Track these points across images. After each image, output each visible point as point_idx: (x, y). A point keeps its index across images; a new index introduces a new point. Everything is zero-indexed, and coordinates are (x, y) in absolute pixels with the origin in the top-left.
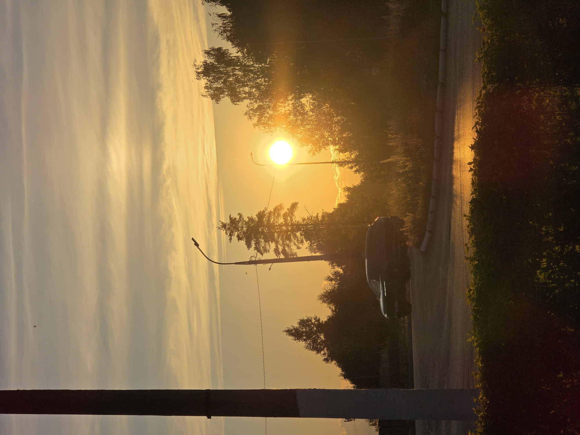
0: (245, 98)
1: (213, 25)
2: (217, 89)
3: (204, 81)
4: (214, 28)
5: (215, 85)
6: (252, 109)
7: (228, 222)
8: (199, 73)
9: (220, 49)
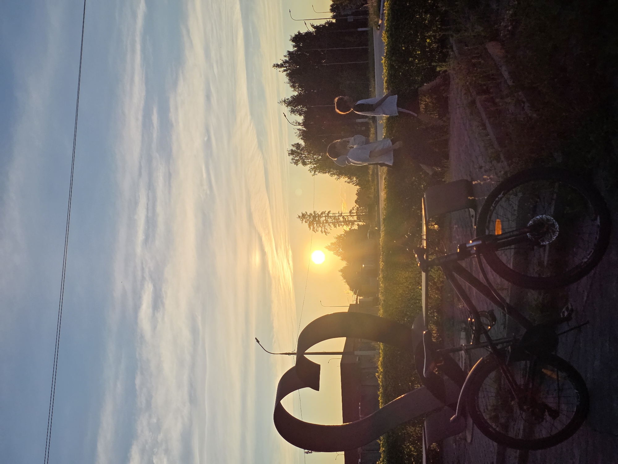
0: (309, 164)
1: (295, 133)
2: (297, 160)
3: (291, 157)
4: (296, 135)
5: (296, 158)
6: (311, 168)
7: (301, 215)
8: (289, 153)
9: (298, 144)
